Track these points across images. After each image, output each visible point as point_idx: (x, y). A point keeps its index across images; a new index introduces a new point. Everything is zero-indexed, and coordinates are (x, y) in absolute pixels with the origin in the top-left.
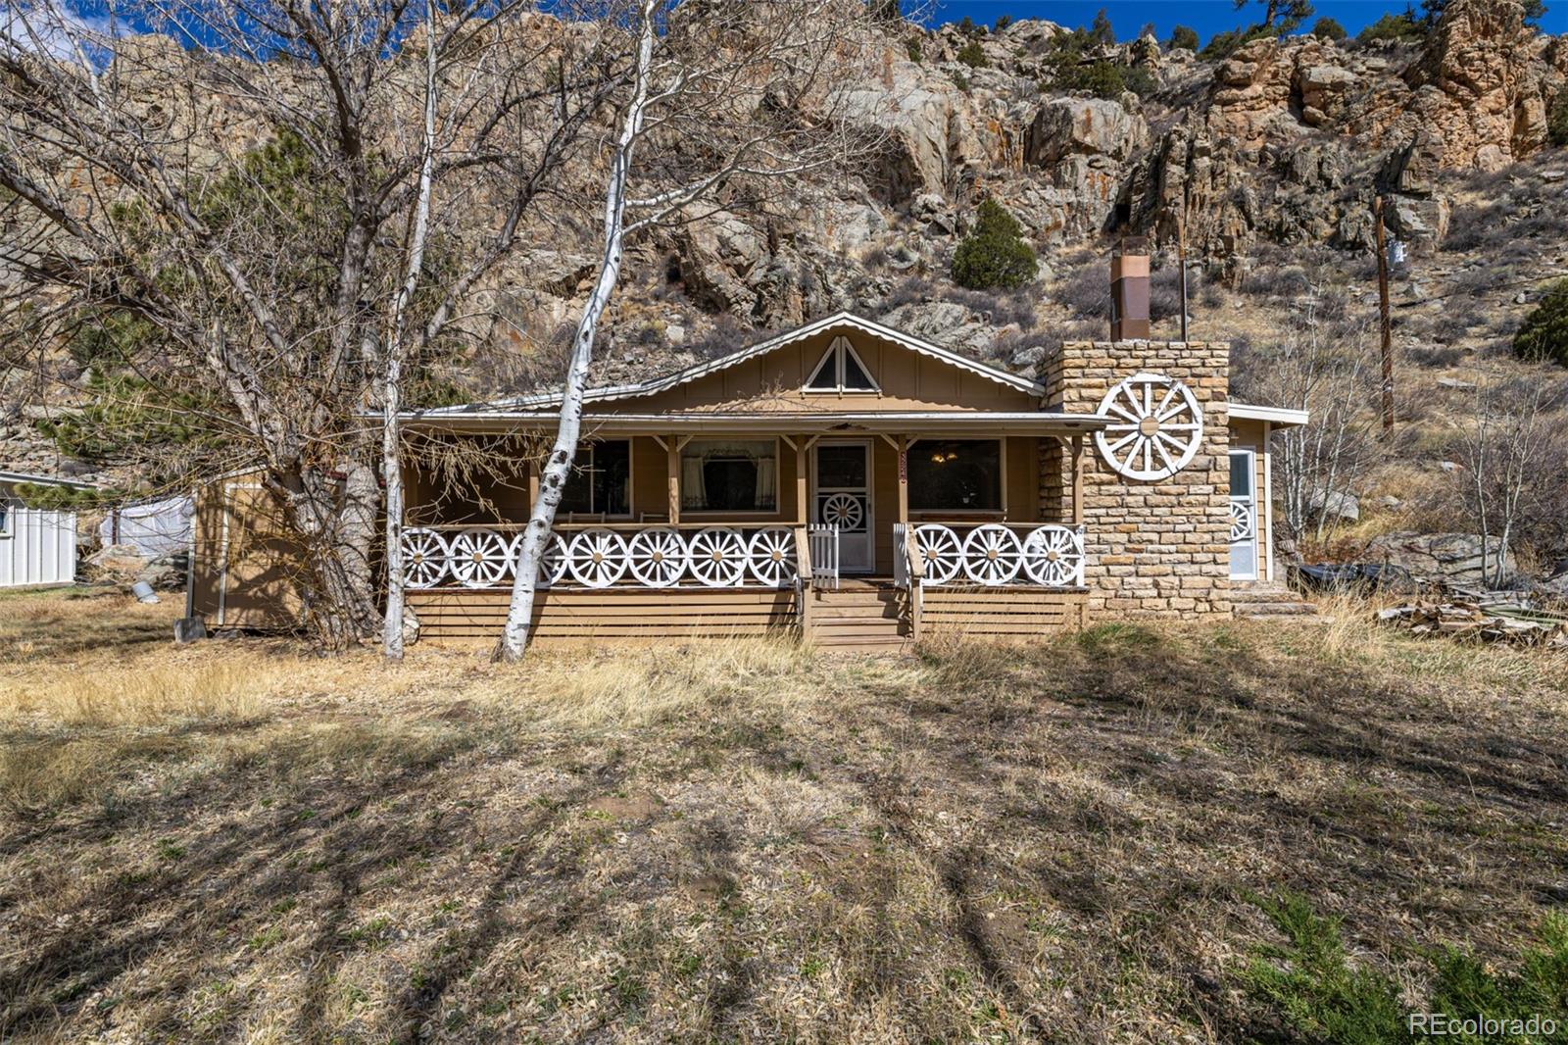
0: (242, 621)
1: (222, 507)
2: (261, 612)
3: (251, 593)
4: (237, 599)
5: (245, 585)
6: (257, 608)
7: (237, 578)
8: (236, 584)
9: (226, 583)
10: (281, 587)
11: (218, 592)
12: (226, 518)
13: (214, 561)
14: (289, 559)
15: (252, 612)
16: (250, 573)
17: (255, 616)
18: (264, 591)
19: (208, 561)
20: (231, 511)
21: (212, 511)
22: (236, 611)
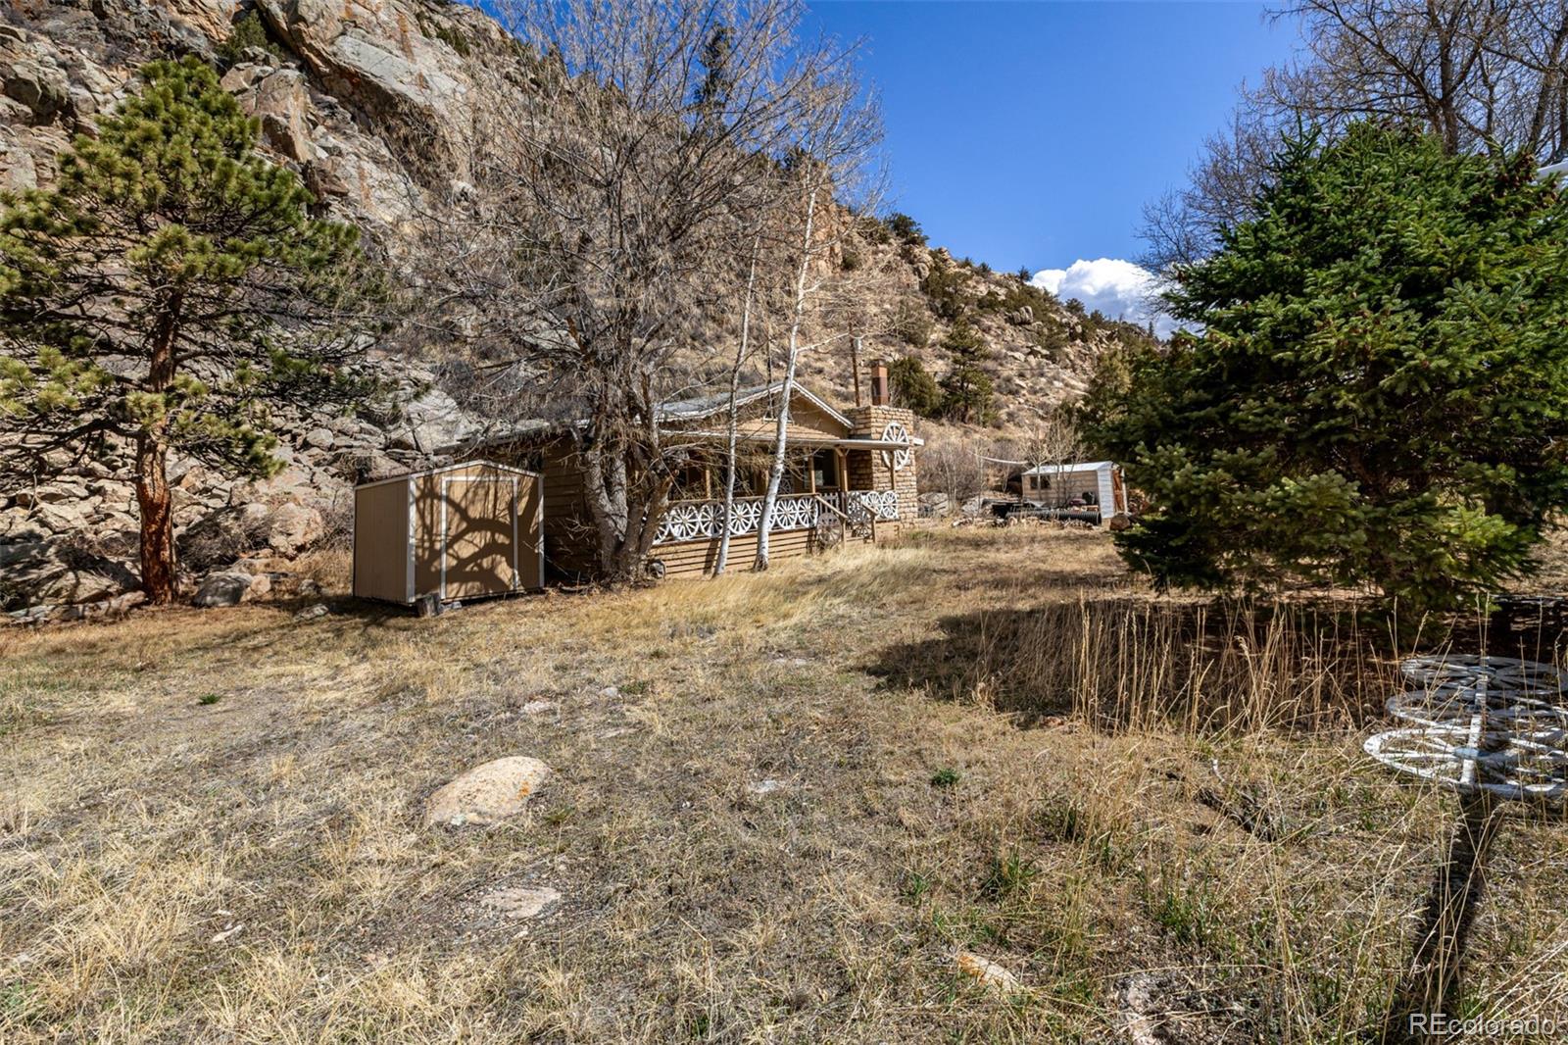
0: (461, 594)
1: (440, 498)
2: (478, 584)
3: (468, 569)
4: (456, 574)
5: (463, 562)
6: (474, 580)
7: (457, 558)
8: (454, 562)
9: (446, 562)
10: (493, 560)
11: (439, 571)
12: (444, 505)
13: (432, 543)
14: (501, 539)
15: (470, 585)
16: (465, 550)
17: (474, 587)
18: (480, 566)
19: (427, 545)
20: (450, 501)
21: (428, 501)
22: (456, 585)
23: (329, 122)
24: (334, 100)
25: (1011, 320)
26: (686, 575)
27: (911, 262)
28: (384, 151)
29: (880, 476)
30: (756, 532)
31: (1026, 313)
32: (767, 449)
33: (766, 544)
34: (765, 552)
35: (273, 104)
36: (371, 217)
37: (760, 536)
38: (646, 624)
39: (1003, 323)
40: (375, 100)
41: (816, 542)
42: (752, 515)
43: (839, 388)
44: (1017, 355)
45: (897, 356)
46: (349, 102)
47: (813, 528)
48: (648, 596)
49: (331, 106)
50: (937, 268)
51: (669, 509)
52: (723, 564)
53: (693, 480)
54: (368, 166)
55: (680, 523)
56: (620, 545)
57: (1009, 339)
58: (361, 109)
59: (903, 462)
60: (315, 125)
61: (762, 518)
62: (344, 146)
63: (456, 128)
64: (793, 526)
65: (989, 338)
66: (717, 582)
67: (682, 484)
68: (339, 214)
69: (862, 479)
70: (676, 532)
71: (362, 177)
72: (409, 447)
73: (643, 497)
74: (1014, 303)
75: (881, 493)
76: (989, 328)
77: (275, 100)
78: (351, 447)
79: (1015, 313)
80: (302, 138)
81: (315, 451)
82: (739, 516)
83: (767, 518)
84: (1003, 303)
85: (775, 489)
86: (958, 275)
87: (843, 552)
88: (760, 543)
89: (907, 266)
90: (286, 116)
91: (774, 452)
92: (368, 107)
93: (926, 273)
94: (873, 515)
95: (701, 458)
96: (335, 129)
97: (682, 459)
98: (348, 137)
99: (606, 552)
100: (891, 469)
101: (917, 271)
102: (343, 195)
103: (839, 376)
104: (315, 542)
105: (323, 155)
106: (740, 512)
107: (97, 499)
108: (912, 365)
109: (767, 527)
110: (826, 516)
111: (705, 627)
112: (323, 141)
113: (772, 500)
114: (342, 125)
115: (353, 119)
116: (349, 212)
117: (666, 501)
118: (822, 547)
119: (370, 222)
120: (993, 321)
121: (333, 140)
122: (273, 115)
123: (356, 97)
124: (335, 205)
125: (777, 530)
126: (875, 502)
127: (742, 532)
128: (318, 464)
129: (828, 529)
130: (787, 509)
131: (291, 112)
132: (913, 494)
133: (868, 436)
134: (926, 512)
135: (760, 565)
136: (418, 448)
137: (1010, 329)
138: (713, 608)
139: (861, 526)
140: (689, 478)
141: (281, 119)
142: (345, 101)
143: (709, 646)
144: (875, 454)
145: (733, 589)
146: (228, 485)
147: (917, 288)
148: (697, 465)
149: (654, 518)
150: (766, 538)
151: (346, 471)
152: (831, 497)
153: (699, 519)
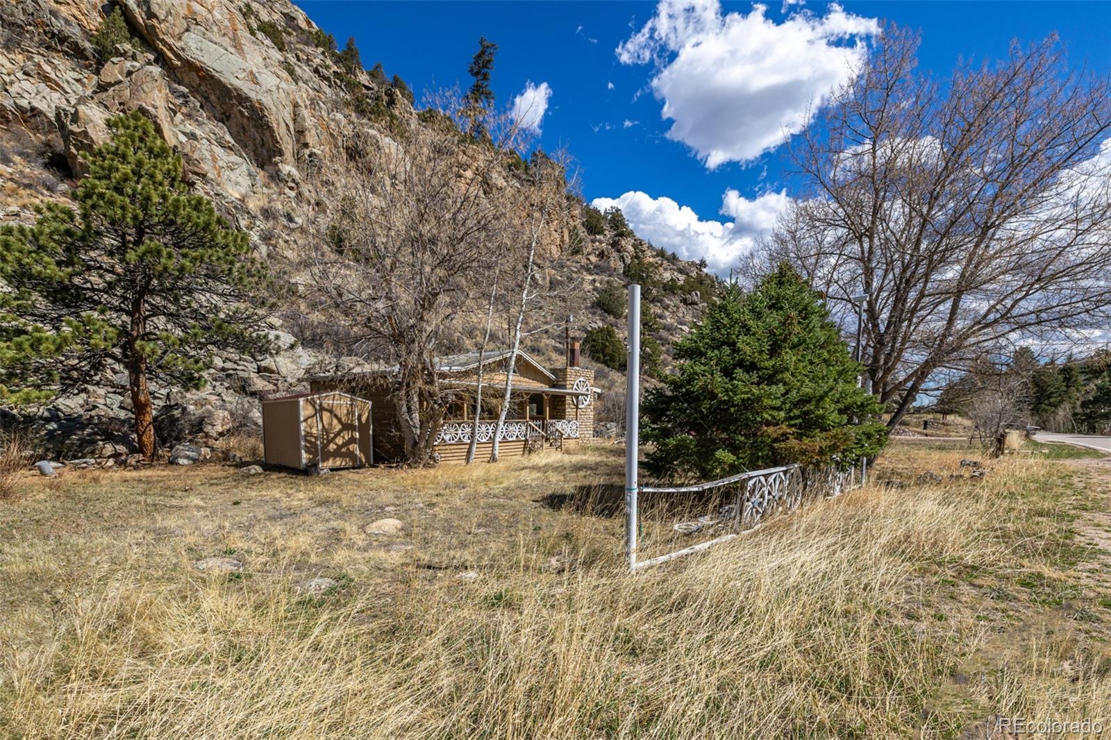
23: (184, 110)
24: (186, 90)
25: (684, 301)
26: (452, 462)
27: (619, 251)
28: (228, 138)
29: (570, 411)
30: (492, 440)
31: (695, 296)
32: (500, 394)
33: (497, 448)
34: (496, 452)
35: (143, 95)
36: (224, 194)
37: (493, 443)
38: (432, 483)
39: (678, 303)
40: (218, 92)
41: (528, 449)
42: (490, 431)
43: (558, 345)
44: (684, 328)
45: (600, 324)
46: (197, 91)
47: (526, 441)
48: (432, 471)
49: (184, 96)
50: (637, 257)
51: (443, 426)
52: (473, 456)
53: (456, 410)
54: (218, 150)
55: (448, 433)
56: (415, 444)
57: (681, 315)
58: (207, 99)
59: (586, 403)
60: (175, 113)
61: (494, 433)
62: (198, 132)
63: (280, 119)
64: (514, 438)
65: (667, 313)
66: (468, 467)
67: (450, 413)
68: (202, 191)
69: (559, 414)
70: (447, 438)
71: (214, 160)
72: (272, 372)
73: (430, 419)
74: (689, 288)
75: (569, 422)
76: (668, 306)
77: (145, 92)
78: (235, 370)
79: (688, 296)
80: (167, 125)
81: (212, 371)
82: (484, 431)
83: (498, 434)
84: (681, 288)
85: (503, 418)
86: (651, 264)
87: (542, 455)
88: (493, 447)
89: (615, 254)
90: (155, 107)
91: (503, 396)
92: (213, 98)
93: (628, 261)
94: (562, 434)
95: (461, 398)
96: (189, 116)
97: (451, 398)
98: (200, 124)
99: (407, 446)
100: (577, 408)
101: (622, 259)
102: (204, 176)
103: (559, 336)
104: (228, 431)
105: (183, 139)
106: (483, 428)
107: (84, 395)
108: (609, 332)
109: (498, 438)
110: (535, 434)
111: (461, 485)
112: (182, 127)
113: (501, 423)
114: (194, 113)
115: (202, 107)
116: (208, 187)
117: (442, 422)
118: (530, 451)
119: (224, 198)
120: (670, 301)
121: (189, 127)
122: (144, 105)
123: (203, 88)
124: (199, 184)
125: (504, 440)
126: (564, 426)
127: (484, 440)
128: (215, 380)
129: (535, 441)
130: (511, 428)
131: (158, 104)
132: (590, 423)
133: (564, 387)
134: (597, 433)
135: (493, 459)
136: (278, 373)
137: (683, 308)
138: (466, 478)
139: (556, 441)
140: (454, 410)
141: (150, 109)
142: (194, 90)
143: (463, 493)
144: (568, 398)
145: (478, 470)
146: (164, 391)
147: (622, 271)
148: (459, 402)
149: (435, 430)
150: (497, 445)
151: (234, 385)
152: (538, 423)
153: (460, 432)
